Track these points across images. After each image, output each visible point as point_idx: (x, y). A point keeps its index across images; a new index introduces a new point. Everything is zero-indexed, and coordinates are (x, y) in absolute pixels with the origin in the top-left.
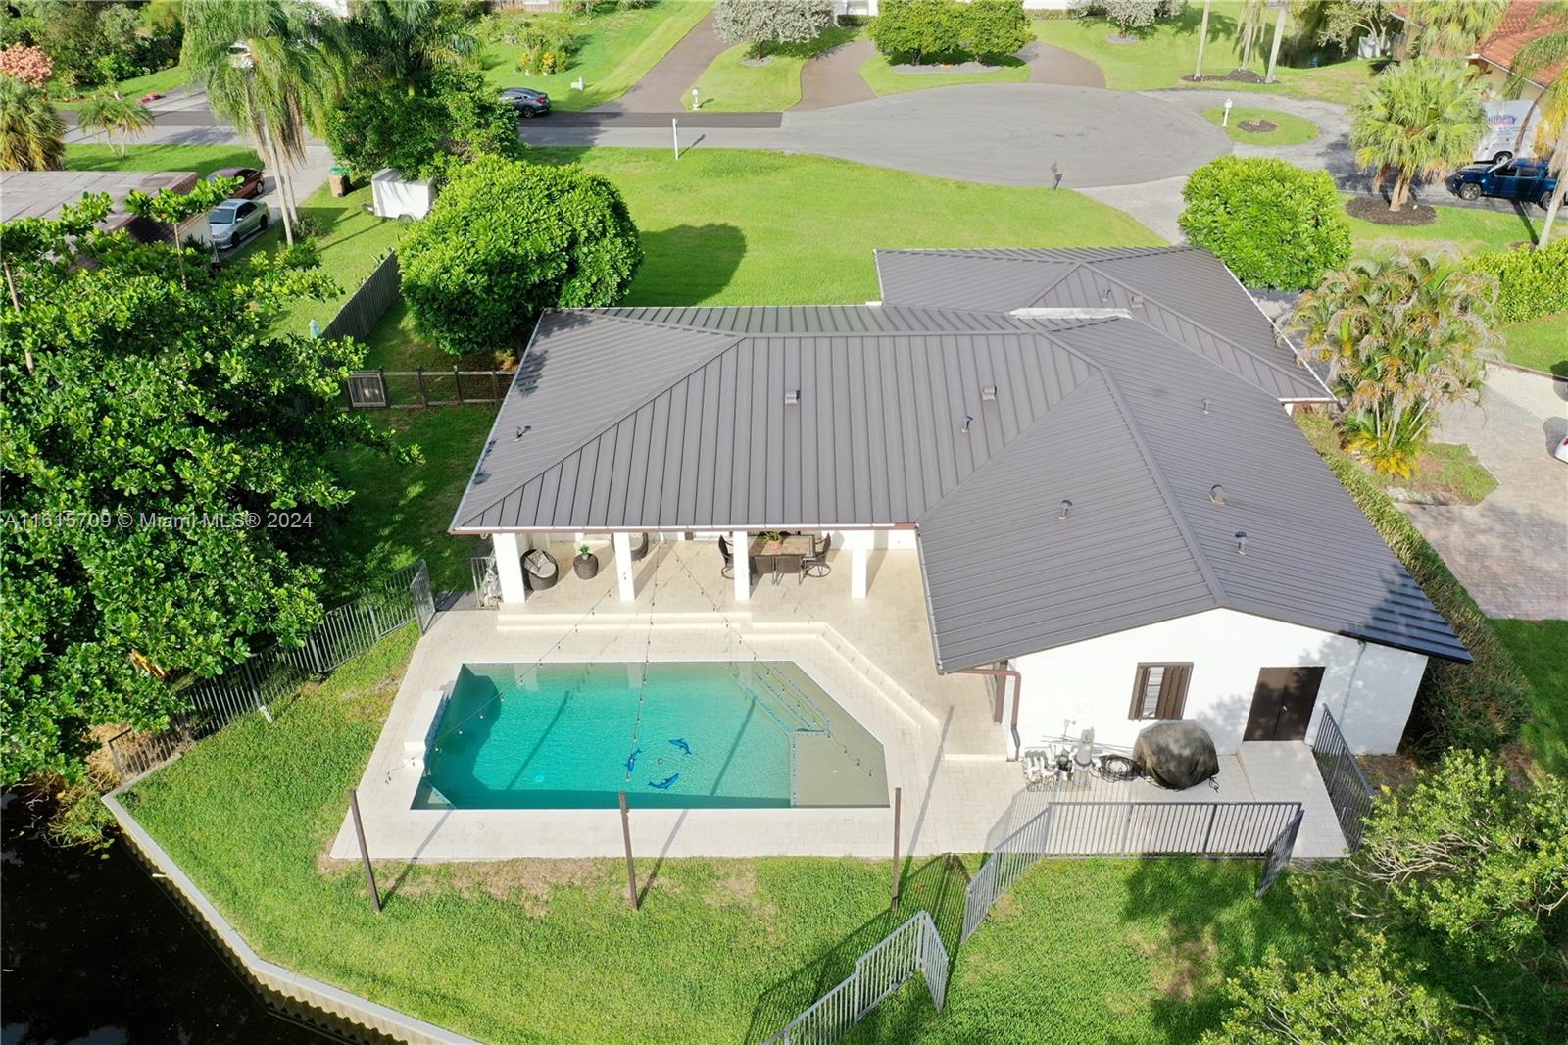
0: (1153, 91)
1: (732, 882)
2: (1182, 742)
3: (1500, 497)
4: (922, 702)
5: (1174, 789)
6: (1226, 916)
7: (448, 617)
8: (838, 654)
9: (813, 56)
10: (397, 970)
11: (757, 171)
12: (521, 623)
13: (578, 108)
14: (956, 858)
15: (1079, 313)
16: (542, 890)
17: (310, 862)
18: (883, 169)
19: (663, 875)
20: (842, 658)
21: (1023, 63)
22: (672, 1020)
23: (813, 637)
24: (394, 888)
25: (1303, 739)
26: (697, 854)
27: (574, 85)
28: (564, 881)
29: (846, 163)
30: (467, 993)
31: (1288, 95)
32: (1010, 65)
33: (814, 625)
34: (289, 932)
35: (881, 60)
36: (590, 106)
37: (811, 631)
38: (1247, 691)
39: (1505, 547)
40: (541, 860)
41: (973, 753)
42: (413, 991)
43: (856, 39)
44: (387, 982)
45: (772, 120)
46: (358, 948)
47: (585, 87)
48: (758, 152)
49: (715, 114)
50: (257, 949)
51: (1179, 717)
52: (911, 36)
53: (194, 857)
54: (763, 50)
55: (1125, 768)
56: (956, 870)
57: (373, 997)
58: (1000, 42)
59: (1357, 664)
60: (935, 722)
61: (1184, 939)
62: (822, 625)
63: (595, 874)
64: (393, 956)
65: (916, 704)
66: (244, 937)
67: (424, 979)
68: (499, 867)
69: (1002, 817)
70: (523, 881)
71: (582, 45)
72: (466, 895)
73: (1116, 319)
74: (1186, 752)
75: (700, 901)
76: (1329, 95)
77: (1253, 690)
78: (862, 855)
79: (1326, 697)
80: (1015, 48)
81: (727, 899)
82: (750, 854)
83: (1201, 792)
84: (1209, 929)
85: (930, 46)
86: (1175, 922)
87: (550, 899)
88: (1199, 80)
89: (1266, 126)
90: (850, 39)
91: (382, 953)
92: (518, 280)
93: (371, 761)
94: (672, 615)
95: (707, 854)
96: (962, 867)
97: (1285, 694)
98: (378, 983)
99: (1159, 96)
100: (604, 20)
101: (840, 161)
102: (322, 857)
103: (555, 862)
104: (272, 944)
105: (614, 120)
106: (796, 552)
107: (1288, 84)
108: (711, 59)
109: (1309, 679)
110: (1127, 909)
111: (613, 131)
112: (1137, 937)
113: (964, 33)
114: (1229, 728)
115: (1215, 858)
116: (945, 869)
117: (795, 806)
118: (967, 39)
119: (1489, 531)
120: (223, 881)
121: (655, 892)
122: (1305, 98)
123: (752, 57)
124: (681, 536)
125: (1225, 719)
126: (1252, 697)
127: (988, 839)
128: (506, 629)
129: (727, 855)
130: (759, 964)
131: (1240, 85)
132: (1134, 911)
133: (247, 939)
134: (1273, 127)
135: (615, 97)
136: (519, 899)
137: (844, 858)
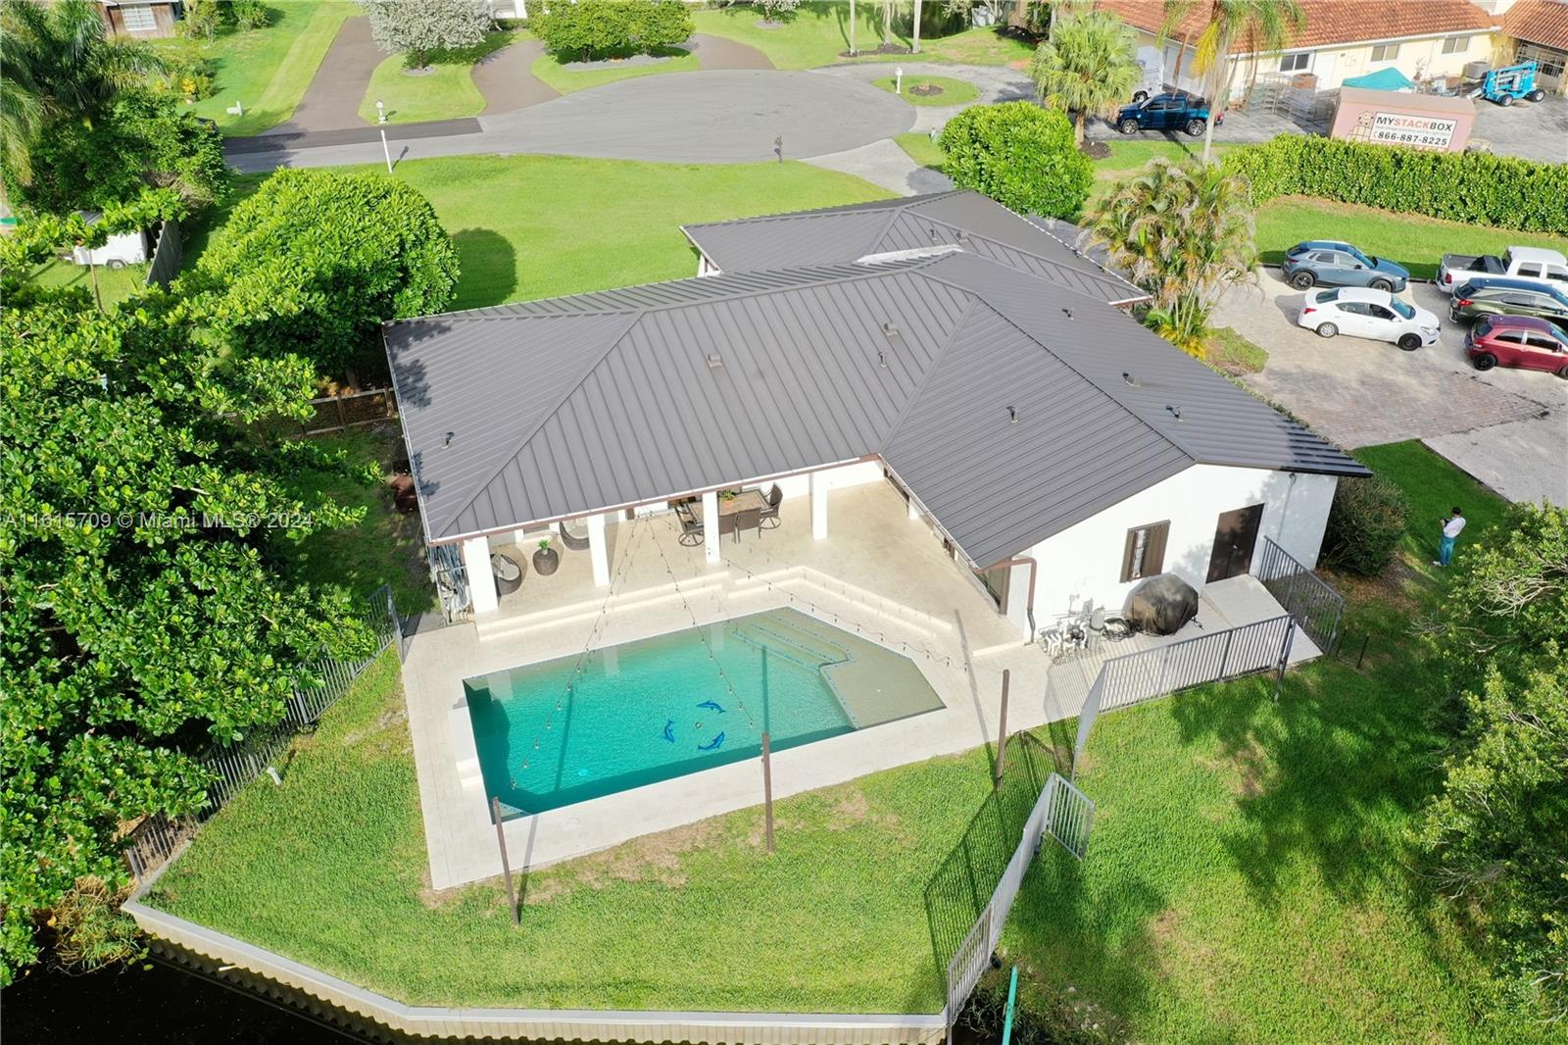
0: (821, 67)
1: (844, 805)
2: (1173, 590)
3: (1273, 363)
4: (929, 613)
5: (1168, 634)
6: (1257, 721)
7: (418, 640)
8: (827, 591)
9: (476, 62)
10: (564, 973)
11: (484, 175)
12: (506, 629)
13: (248, 133)
14: (1026, 734)
15: (916, 253)
16: (669, 861)
17: (413, 901)
18: (609, 160)
19: (778, 816)
20: (832, 593)
21: (688, 53)
22: (856, 936)
23: (796, 581)
24: (521, 900)
25: (1248, 572)
26: (801, 790)
27: (230, 110)
28: (688, 847)
29: (569, 159)
30: (647, 973)
31: (934, 62)
32: (677, 55)
33: (792, 570)
34: (427, 973)
35: (551, 62)
36: (261, 130)
37: (792, 577)
38: (1208, 539)
39: (1298, 400)
40: (656, 836)
41: (996, 644)
42: (593, 988)
43: (513, 41)
44: (562, 987)
45: (471, 126)
46: (512, 965)
47: (244, 112)
48: (473, 157)
49: (405, 126)
50: (402, 998)
51: (1159, 572)
52: (583, 33)
53: (275, 934)
54: (422, 58)
55: (1122, 628)
56: (1031, 744)
57: (555, 1005)
58: (667, 31)
59: (1288, 495)
60: (948, 627)
61: (1236, 748)
62: (799, 569)
63: (714, 834)
64: (551, 962)
65: (923, 616)
66: (379, 991)
67: (596, 972)
68: (616, 852)
69: (1047, 691)
70: (647, 859)
71: (216, 68)
72: (597, 886)
73: (954, 254)
74: (1179, 597)
75: (824, 830)
76: (972, 59)
77: (1213, 537)
78: (946, 753)
79: (1266, 530)
80: (684, 38)
81: (848, 821)
82: (848, 778)
83: (1188, 631)
84: (1250, 736)
85: (600, 40)
86: (1222, 736)
87: (683, 867)
88: (855, 55)
89: (934, 90)
90: (507, 42)
91: (540, 963)
92: (354, 295)
93: (421, 792)
94: (652, 590)
95: (810, 788)
96: (1036, 741)
97: (1234, 534)
98: (554, 992)
99: (826, 71)
100: (228, 42)
101: (562, 158)
102: (424, 893)
103: (669, 832)
104: (416, 989)
105: (297, 141)
106: (751, 507)
107: (932, 53)
108: (369, 74)
109: (1252, 516)
110: (1183, 737)
111: (304, 152)
112: (1200, 759)
113: (632, 26)
114: (1196, 573)
115: (1229, 680)
116: (1023, 747)
117: (861, 729)
118: (635, 32)
119: (1281, 390)
120: (324, 947)
121: (780, 833)
122: (951, 63)
123: (413, 68)
124: (622, 515)
125: (1194, 566)
126: (1212, 543)
127: (1046, 712)
128: (490, 638)
129: (829, 783)
130: (906, 866)
131: (891, 56)
132: (1188, 736)
133: (385, 992)
134: (940, 90)
135: (286, 117)
136: (653, 875)
137: (932, 758)
